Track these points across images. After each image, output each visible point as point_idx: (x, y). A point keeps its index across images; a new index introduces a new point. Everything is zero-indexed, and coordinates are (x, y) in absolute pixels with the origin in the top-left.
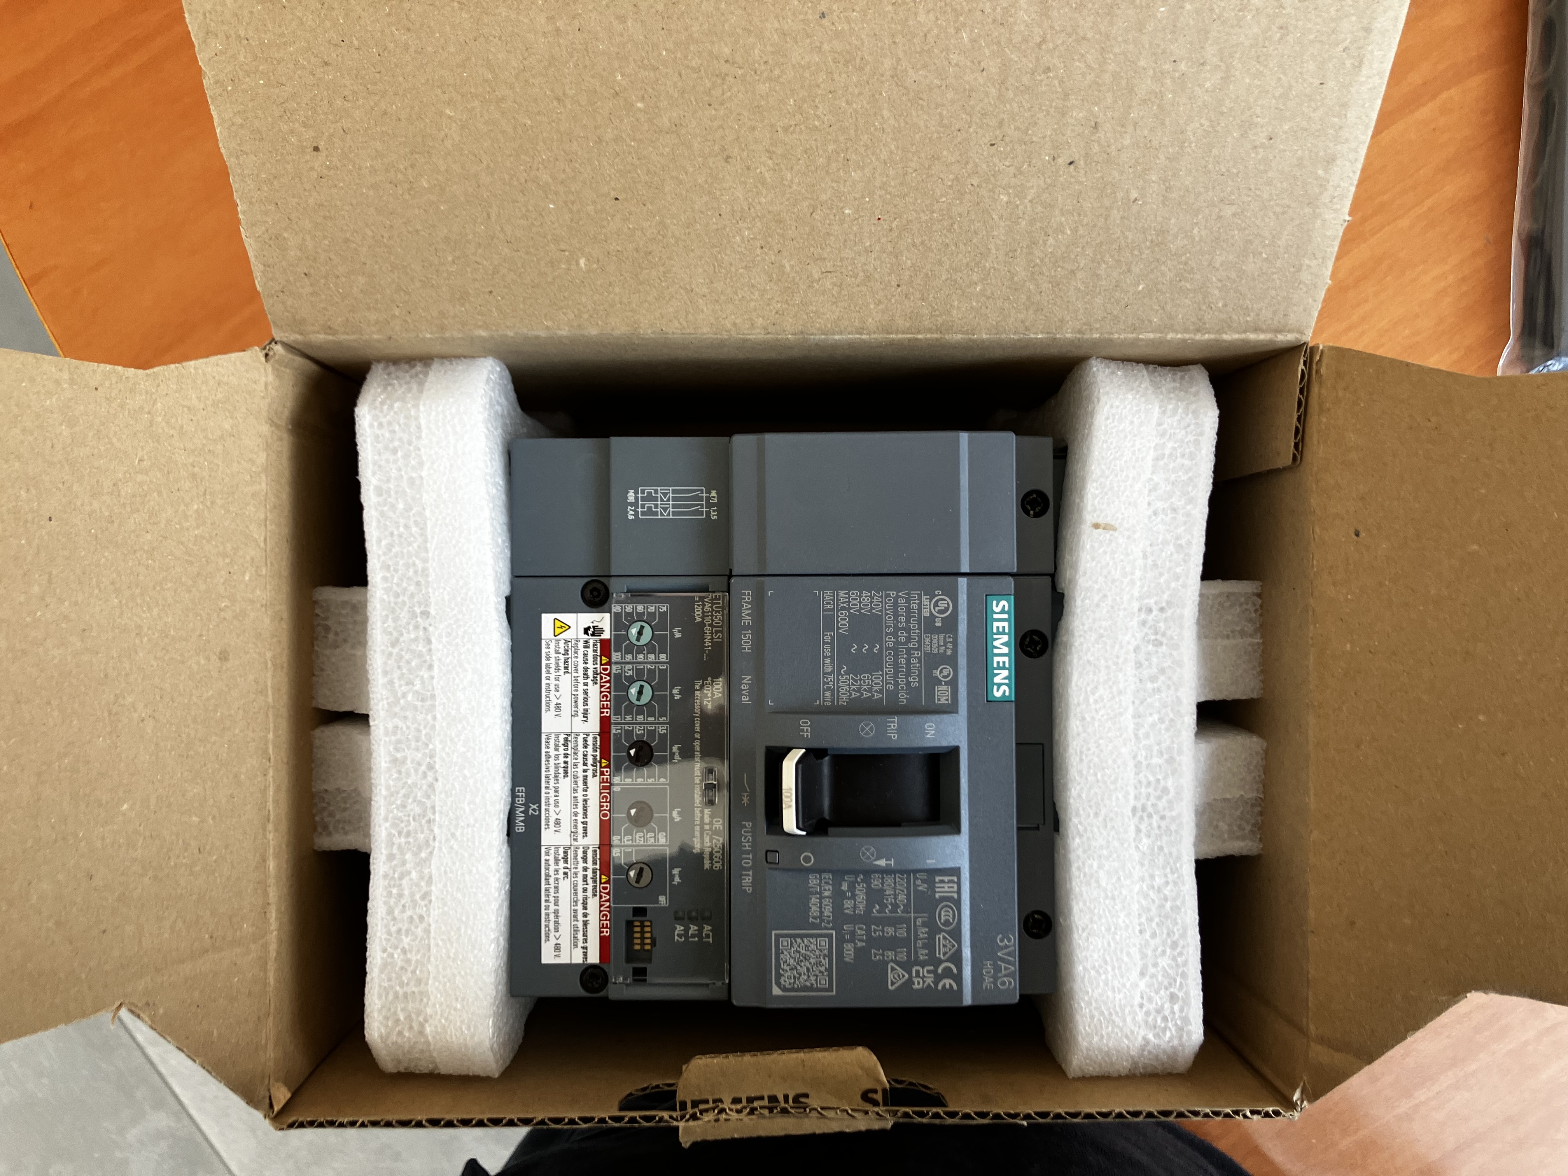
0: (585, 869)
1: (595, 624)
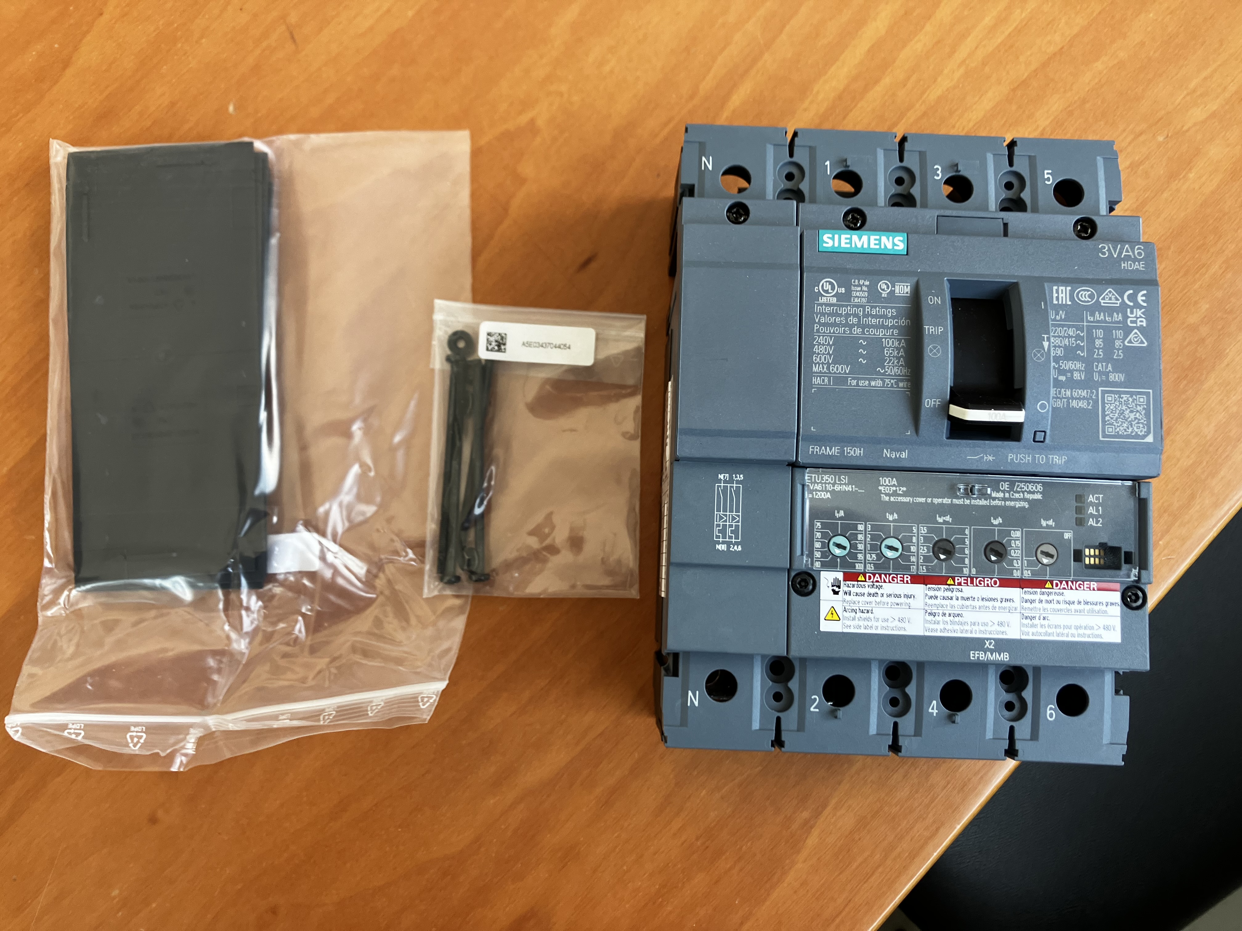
0: (1041, 601)
1: (830, 585)
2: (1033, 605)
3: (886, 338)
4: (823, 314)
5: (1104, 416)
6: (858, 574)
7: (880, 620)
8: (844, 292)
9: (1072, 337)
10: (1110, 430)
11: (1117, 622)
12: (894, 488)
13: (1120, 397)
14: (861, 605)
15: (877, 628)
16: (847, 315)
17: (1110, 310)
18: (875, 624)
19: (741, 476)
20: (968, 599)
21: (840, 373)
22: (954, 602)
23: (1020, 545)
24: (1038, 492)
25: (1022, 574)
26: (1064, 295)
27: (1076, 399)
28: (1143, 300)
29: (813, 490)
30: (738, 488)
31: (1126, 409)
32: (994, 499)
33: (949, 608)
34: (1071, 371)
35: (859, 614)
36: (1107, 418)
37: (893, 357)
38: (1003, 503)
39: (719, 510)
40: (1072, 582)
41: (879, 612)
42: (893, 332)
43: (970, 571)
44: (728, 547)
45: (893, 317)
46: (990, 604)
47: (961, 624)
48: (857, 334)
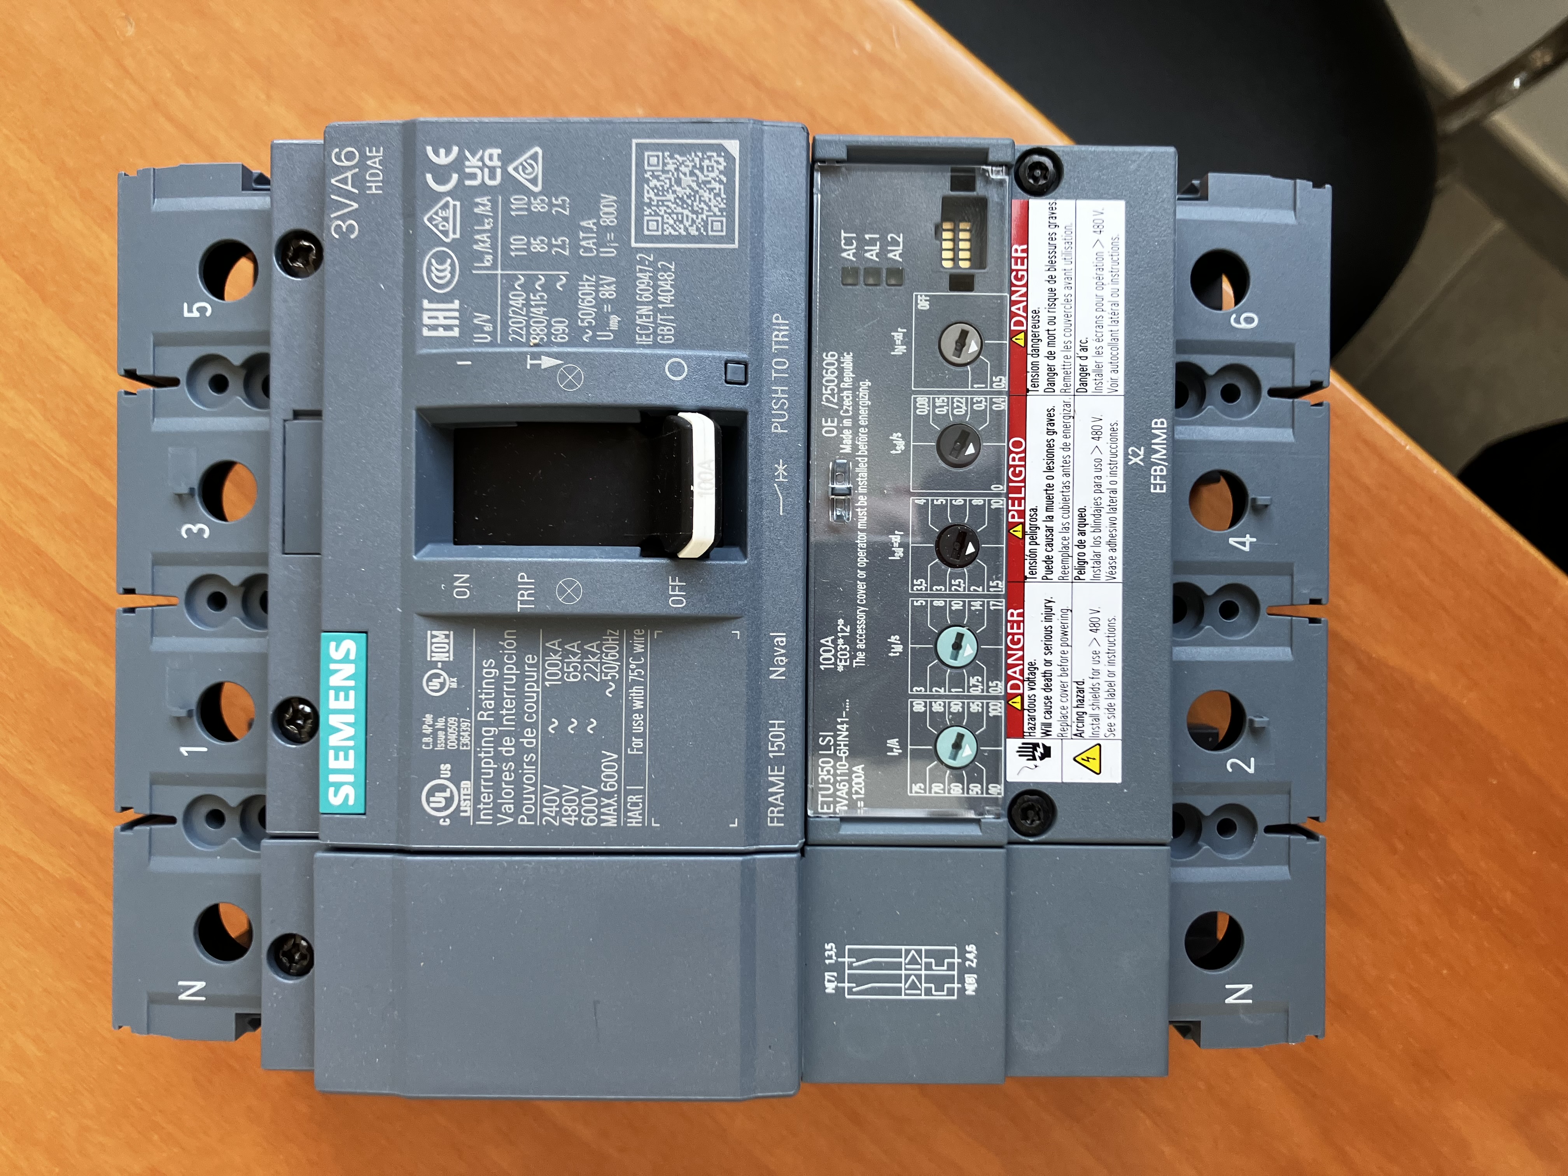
0: (1051, 355)
1: (1032, 763)
2: (1059, 370)
3: (544, 679)
4: (497, 808)
5: (690, 238)
6: (1009, 708)
7: (1096, 667)
8: (448, 766)
9: (528, 299)
10: (718, 228)
11: (1088, 207)
12: (841, 641)
13: (649, 205)
14: (1068, 704)
15: (1112, 674)
16: (498, 758)
17: (470, 220)
18: (1104, 677)
19: (827, 947)
20: (1050, 499)
21: (619, 772)
22: (1057, 525)
23: (943, 397)
24: (838, 360)
25: (1000, 393)
26: (440, 314)
27: (655, 294)
28: (448, 153)
29: (850, 799)
30: (852, 953)
31: (674, 192)
32: (855, 448)
33: (1069, 535)
34: (599, 303)
35: (1087, 708)
36: (693, 232)
37: (582, 664)
38: (862, 430)
39: (898, 991)
40: (1012, 293)
41: (1081, 669)
42: (530, 666)
43: (998, 495)
44: (971, 970)
45: (500, 666)
46: (1059, 454)
47: (1098, 509)
48: (536, 737)
